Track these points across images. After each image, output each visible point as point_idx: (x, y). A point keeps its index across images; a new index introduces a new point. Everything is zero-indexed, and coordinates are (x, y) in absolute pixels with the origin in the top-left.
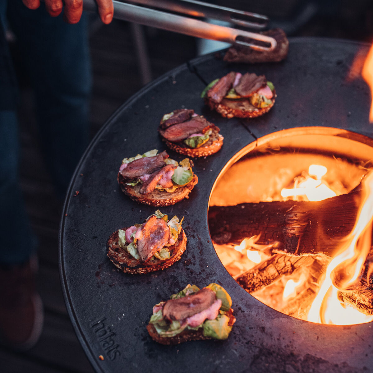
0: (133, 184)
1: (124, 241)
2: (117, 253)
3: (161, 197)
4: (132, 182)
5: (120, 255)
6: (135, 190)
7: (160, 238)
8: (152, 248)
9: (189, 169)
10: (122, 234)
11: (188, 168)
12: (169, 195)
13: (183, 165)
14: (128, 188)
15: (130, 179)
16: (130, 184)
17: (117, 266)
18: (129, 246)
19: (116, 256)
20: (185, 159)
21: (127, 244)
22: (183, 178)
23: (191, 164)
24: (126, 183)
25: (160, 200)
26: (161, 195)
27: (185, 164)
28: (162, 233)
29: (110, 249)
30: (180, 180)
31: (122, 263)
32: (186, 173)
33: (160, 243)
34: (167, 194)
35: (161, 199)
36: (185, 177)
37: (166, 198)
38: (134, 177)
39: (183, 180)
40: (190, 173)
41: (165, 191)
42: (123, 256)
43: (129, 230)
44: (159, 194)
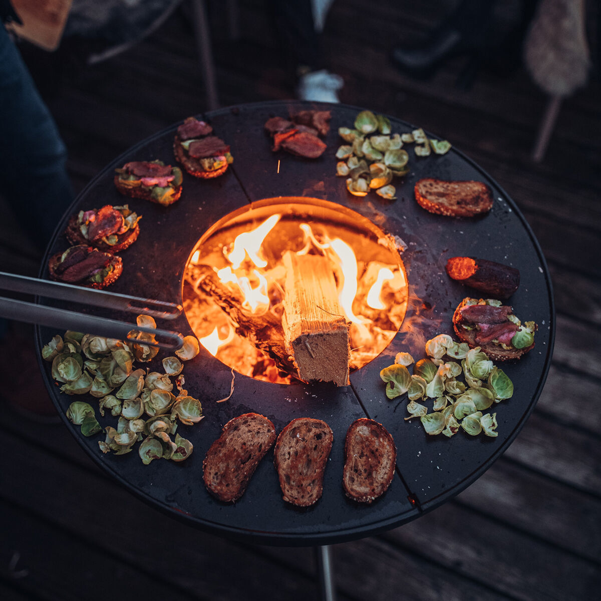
0: (469, 329)
1: (80, 221)
2: (73, 232)
3: (494, 350)
4: (469, 326)
5: (76, 234)
6: (469, 335)
7: (111, 225)
8: (100, 232)
9: (532, 333)
10: (81, 214)
11: (532, 331)
12: (502, 351)
13: (528, 326)
14: (462, 330)
15: (468, 322)
16: (465, 327)
17: (71, 242)
18: (83, 226)
19: (72, 234)
20: (531, 321)
21: (83, 223)
22: (523, 340)
23: (536, 328)
24: (462, 325)
25: (491, 354)
26: (494, 348)
27: (529, 326)
28: (114, 222)
29: (69, 227)
30: (519, 342)
31: (75, 240)
32: (527, 336)
33: (109, 230)
34: (500, 349)
35: (493, 352)
36: (525, 339)
37: (498, 354)
38: (473, 322)
39: (522, 342)
40: (532, 336)
41: (500, 346)
42: (78, 235)
43: (87, 213)
44: (492, 347)
